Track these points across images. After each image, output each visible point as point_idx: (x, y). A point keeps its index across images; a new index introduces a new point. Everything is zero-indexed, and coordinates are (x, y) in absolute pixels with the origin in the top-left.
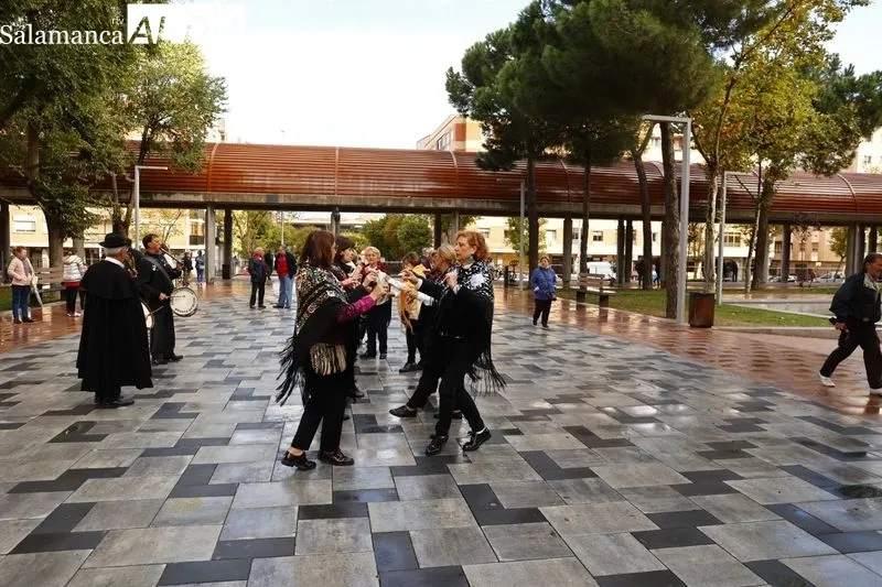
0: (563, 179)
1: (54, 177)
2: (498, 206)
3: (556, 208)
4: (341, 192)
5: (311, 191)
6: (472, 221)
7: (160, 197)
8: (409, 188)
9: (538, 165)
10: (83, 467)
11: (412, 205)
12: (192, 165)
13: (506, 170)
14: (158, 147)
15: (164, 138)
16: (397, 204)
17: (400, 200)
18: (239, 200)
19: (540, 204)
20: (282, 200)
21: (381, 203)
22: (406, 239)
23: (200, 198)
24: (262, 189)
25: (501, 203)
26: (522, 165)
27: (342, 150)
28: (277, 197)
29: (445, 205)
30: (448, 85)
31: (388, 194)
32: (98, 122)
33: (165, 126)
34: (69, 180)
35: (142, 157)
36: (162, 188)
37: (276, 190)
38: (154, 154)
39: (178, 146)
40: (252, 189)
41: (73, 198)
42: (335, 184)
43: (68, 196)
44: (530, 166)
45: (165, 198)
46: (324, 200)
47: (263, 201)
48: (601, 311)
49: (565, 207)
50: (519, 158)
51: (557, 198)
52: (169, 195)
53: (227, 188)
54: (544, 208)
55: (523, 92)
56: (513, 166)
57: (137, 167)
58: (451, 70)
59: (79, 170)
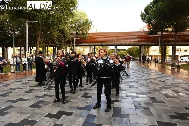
0: (172, 36)
1: (58, 41)
2: (154, 44)
3: (170, 44)
4: (117, 42)
5: (110, 42)
6: (150, 47)
7: (80, 44)
8: (132, 40)
9: (164, 33)
11: (133, 44)
12: (86, 37)
13: (155, 35)
14: (79, 34)
15: (81, 32)
16: (129, 44)
17: (130, 43)
18: (95, 44)
19: (165, 43)
20: (104, 44)
21: (125, 44)
22: (135, 52)
23: (88, 44)
24: (100, 42)
25: (155, 43)
26: (159, 34)
27: (117, 33)
28: (103, 43)
29: (141, 44)
30: (141, 16)
31: (127, 42)
32: (65, 30)
33: (80, 30)
34: (61, 41)
35: (76, 36)
36: (81, 42)
38: (78, 36)
39: (83, 34)
40: (98, 42)
41: (62, 45)
42: (115, 40)
43: (61, 45)
44: (162, 33)
45: (81, 44)
46: (113, 44)
47: (100, 44)
48: (178, 70)
49: (173, 43)
50: (159, 32)
51: (171, 41)
52: (82, 44)
53: (93, 42)
54: (166, 44)
55: (155, 15)
56: (157, 34)
57: (75, 38)
58: (142, 12)
59: (62, 39)
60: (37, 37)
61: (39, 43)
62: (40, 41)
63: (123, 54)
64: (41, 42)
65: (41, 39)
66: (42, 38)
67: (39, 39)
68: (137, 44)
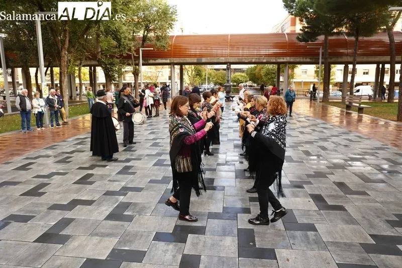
0: (345, 44)
1: (106, 56)
2: (308, 60)
3: (340, 60)
4: (231, 56)
5: (217, 56)
6: (297, 67)
7: (151, 61)
8: (263, 52)
9: (330, 38)
10: (79, 198)
11: (265, 61)
12: (164, 46)
13: (312, 41)
14: (150, 40)
15: (152, 34)
16: (257, 61)
17: (259, 59)
18: (185, 61)
19: (331, 58)
20: (204, 60)
21: (249, 60)
22: (265, 76)
23: (168, 61)
24: (195, 56)
25: (310, 58)
26: (321, 38)
27: (231, 36)
28: (201, 59)
29: (281, 60)
31: (253, 55)
32: (121, 31)
33: (152, 30)
34: (112, 57)
35: (143, 44)
36: (153, 56)
37: (201, 56)
38: (148, 42)
39: (158, 38)
40: (190, 56)
41: (114, 65)
42: (228, 51)
43: (112, 64)
44: (326, 38)
45: (153, 62)
46: (223, 59)
47: (195, 61)
48: (359, 116)
49: (345, 59)
50: (320, 35)
51: (342, 55)
52: (155, 60)
53: (180, 56)
54: (333, 60)
56: (316, 40)
57: (141, 49)
59: (115, 53)
60: (62, 50)
61: (67, 63)
62: (69, 58)
63: (239, 79)
64: (70, 60)
65: (69, 52)
66: (72, 50)
67: (65, 54)
68: (274, 61)
